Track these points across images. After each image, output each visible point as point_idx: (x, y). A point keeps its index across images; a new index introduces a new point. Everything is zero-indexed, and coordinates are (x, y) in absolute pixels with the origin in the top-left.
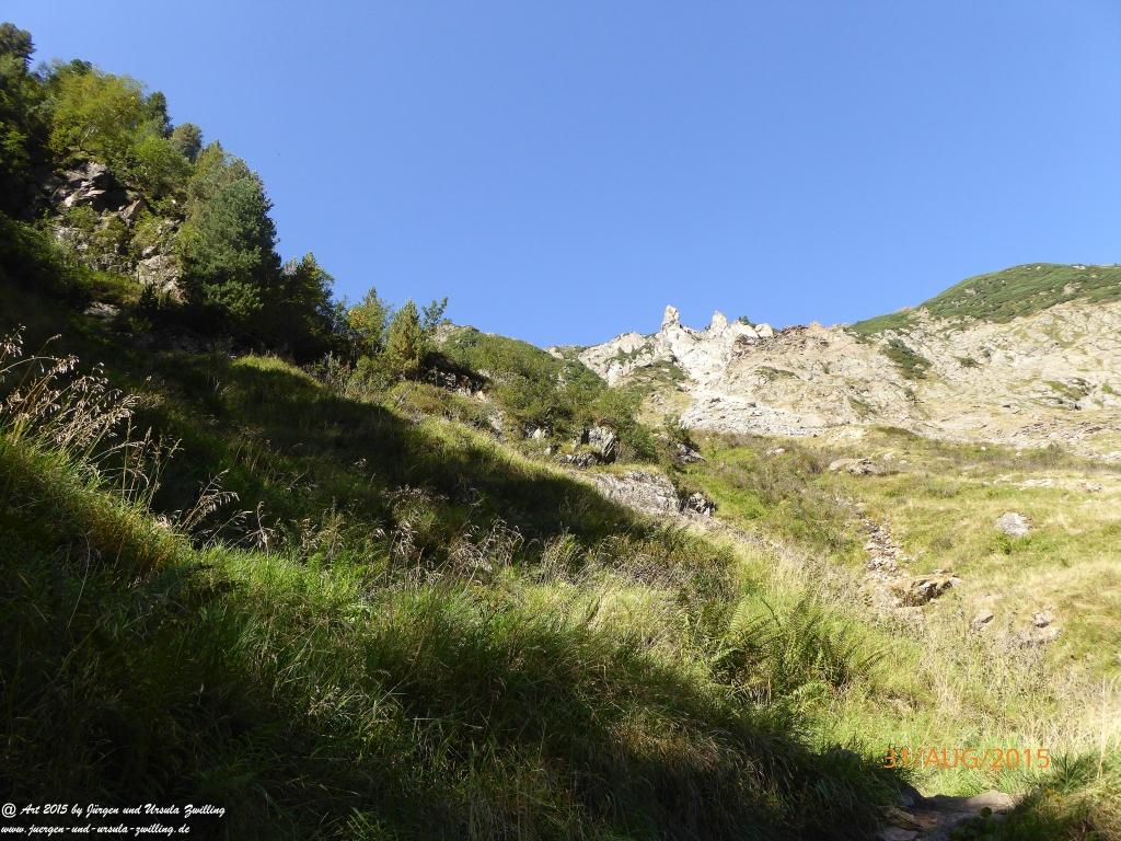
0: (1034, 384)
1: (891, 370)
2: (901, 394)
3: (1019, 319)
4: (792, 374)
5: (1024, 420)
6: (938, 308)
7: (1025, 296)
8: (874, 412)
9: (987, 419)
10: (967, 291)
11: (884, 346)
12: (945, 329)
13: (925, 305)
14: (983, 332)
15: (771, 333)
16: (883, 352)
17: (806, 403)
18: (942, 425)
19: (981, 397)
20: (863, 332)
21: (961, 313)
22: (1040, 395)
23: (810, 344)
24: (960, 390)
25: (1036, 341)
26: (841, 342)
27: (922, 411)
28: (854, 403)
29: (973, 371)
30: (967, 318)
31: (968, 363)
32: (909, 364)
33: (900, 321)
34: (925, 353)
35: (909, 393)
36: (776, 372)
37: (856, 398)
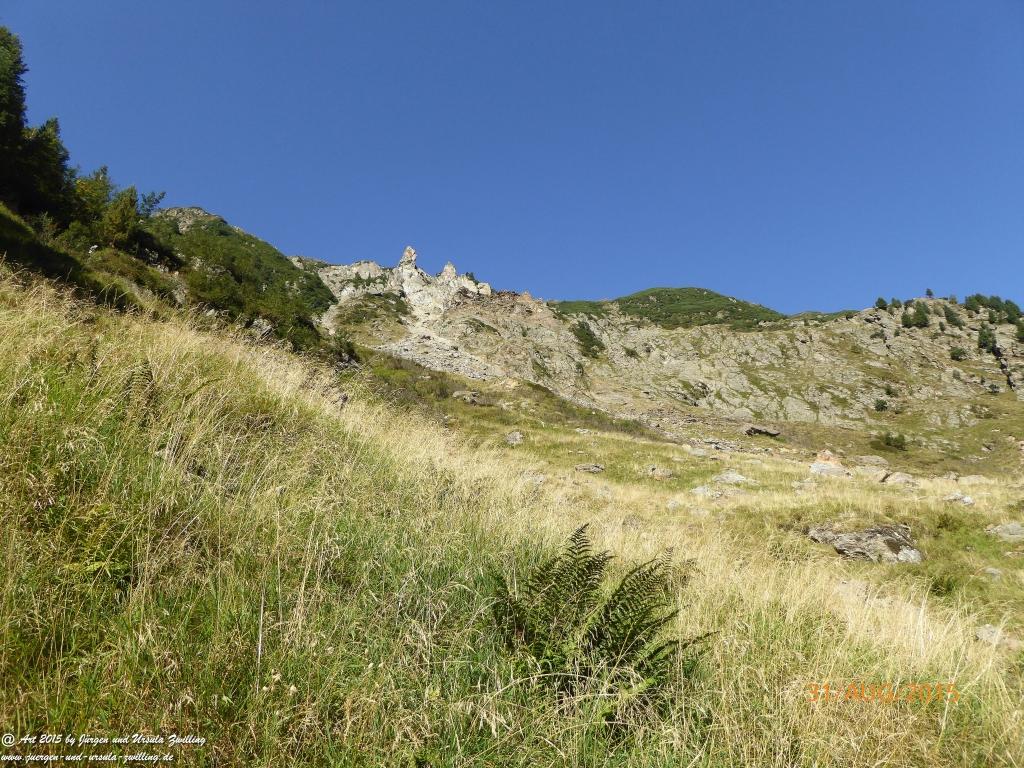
0: (672, 380)
1: (573, 346)
2: (573, 365)
3: (680, 330)
4: (495, 330)
5: (653, 406)
6: (627, 305)
7: (690, 312)
8: (549, 376)
9: (629, 399)
10: (651, 298)
11: (574, 325)
12: (627, 324)
13: (618, 301)
14: (652, 332)
15: (490, 294)
16: (572, 330)
17: (498, 356)
18: (597, 397)
19: (633, 382)
20: (562, 311)
21: (641, 314)
22: (673, 390)
23: (518, 309)
24: (620, 374)
25: (684, 349)
26: (542, 313)
27: (585, 383)
28: (536, 365)
29: (634, 361)
30: (645, 319)
31: (631, 353)
32: (589, 344)
33: (596, 309)
34: (605, 339)
35: (580, 366)
36: (483, 325)
37: (539, 362)
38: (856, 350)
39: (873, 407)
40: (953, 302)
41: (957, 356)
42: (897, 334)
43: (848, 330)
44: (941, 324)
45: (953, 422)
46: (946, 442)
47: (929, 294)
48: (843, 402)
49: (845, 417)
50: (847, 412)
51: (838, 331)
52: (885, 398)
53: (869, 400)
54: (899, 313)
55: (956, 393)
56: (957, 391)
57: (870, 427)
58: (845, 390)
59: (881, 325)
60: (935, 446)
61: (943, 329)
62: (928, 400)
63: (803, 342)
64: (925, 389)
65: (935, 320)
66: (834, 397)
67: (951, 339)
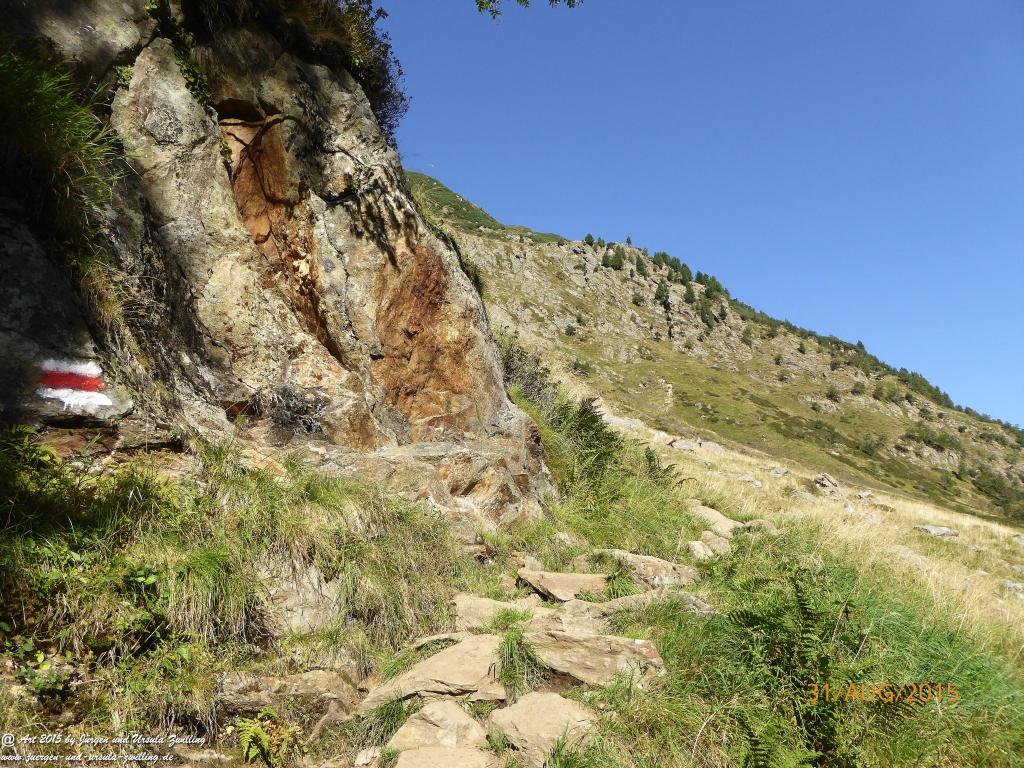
38: (560, 276)
39: (563, 331)
40: (645, 253)
41: (637, 301)
42: (596, 270)
43: (557, 256)
44: (632, 271)
45: (623, 357)
46: (614, 373)
47: (629, 241)
48: (542, 320)
49: (539, 334)
50: (542, 330)
51: (549, 255)
52: (575, 325)
53: (563, 323)
54: (602, 252)
55: (629, 333)
56: (631, 331)
57: (558, 348)
58: (545, 311)
59: (585, 259)
60: (606, 375)
61: (632, 275)
62: (608, 335)
63: (517, 257)
64: (607, 324)
65: (628, 266)
66: (534, 315)
67: (636, 286)
